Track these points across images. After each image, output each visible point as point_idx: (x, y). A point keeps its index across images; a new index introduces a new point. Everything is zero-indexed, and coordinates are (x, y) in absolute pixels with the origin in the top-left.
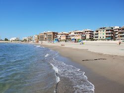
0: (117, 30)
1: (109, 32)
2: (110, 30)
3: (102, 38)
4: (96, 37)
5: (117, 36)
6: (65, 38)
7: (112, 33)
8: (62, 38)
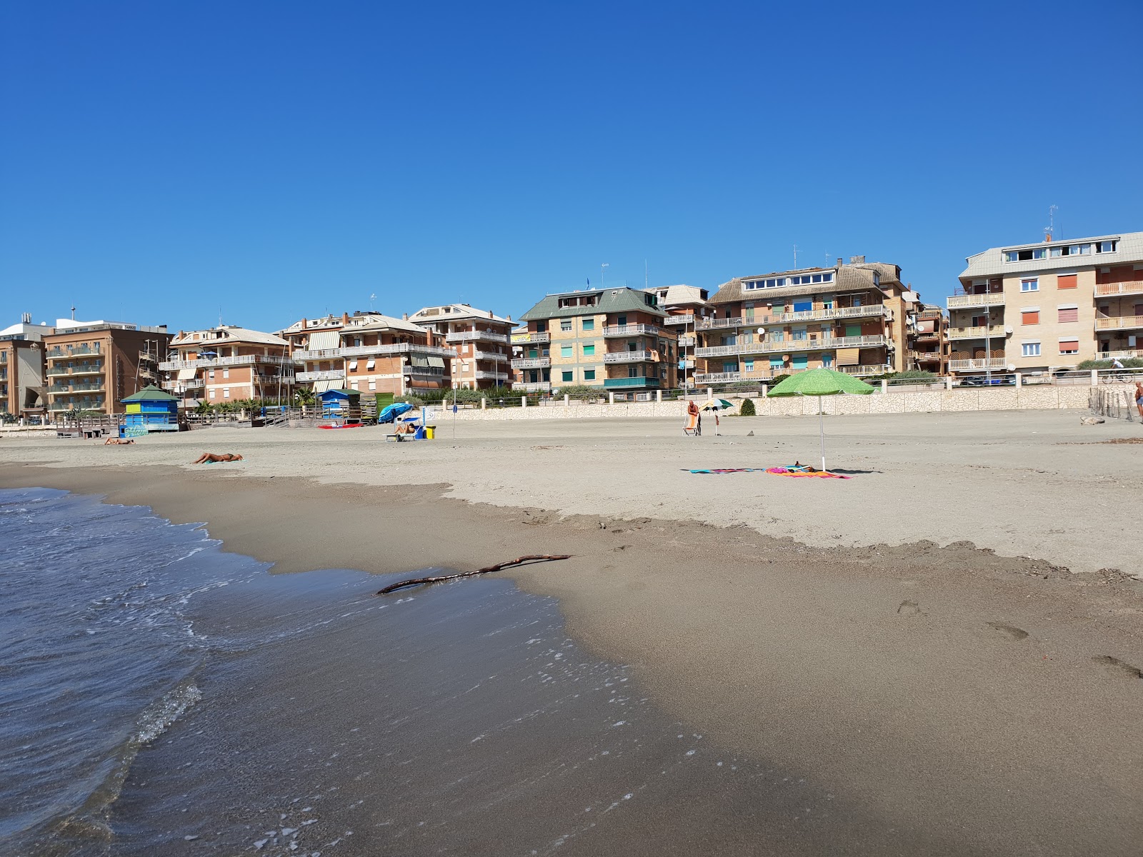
0: (688, 317)
1: (632, 329)
2: (640, 317)
3: (579, 379)
4: (533, 375)
5: (687, 363)
6: (246, 387)
7: (650, 342)
8: (219, 390)
